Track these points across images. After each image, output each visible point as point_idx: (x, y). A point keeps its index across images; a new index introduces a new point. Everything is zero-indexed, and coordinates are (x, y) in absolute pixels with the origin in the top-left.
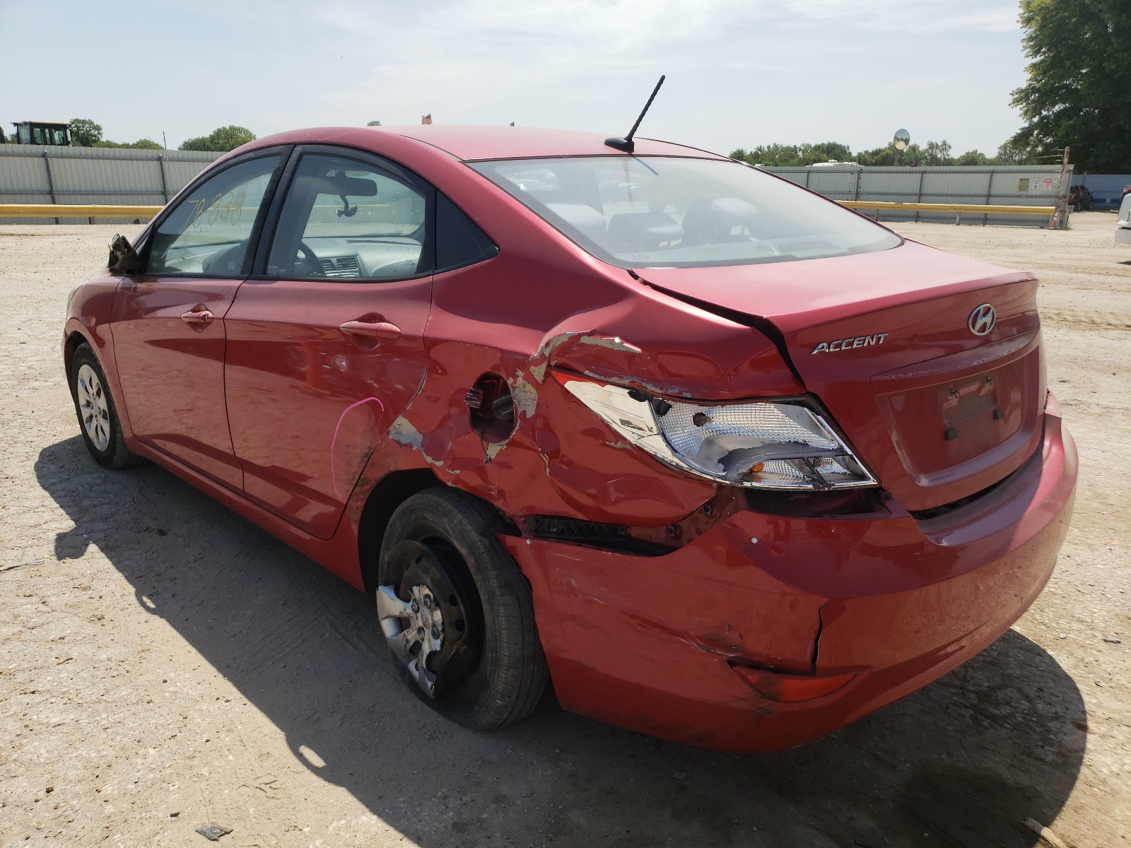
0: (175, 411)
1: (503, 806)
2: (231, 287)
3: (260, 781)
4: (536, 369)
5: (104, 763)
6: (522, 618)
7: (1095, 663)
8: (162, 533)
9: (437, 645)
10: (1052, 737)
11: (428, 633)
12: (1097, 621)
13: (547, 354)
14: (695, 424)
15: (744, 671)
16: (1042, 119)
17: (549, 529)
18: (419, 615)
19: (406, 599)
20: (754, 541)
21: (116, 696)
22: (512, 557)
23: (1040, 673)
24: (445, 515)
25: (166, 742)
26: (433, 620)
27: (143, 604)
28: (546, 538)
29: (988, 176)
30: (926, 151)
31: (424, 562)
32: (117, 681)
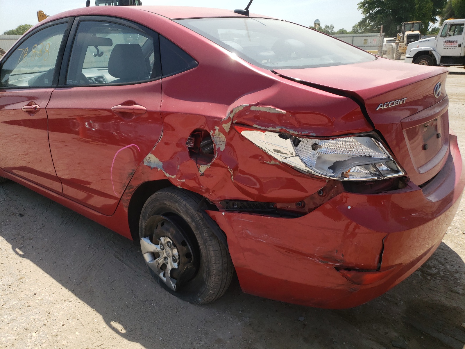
0: (19, 155)
1: (221, 345)
2: (48, 92)
3: (95, 345)
4: (226, 125)
5: (10, 343)
6: (221, 251)
7: (463, 244)
8: (21, 215)
9: (175, 265)
10: (459, 281)
11: (170, 260)
12: (457, 225)
13: (231, 116)
14: (313, 149)
15: (345, 272)
16: (370, 14)
17: (233, 206)
18: (164, 251)
19: (157, 244)
20: (349, 207)
21: (10, 305)
22: (215, 221)
23: (442, 251)
24: (177, 202)
25: (41, 328)
26: (172, 253)
27: (17, 253)
28: (233, 211)
29: (352, 38)
30: (324, 29)
31: (165, 225)
32: (9, 296)
